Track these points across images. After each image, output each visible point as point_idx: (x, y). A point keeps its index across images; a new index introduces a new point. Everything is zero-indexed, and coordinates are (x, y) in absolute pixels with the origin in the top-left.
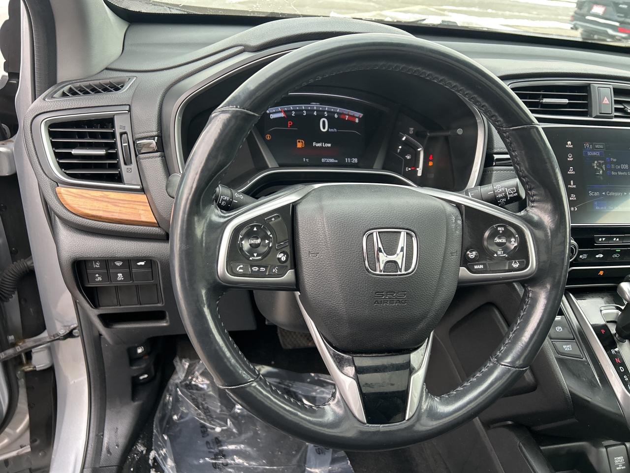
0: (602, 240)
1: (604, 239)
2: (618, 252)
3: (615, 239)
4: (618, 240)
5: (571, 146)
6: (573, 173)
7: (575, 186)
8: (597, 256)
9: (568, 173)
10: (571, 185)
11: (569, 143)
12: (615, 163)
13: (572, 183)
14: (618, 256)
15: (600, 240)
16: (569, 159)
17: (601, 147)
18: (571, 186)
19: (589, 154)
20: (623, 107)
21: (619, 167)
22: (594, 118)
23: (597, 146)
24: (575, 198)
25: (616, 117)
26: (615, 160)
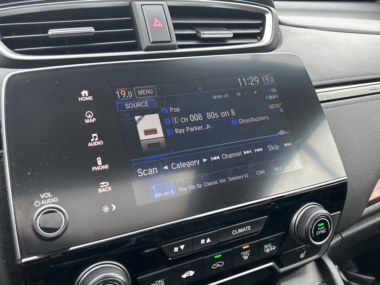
0: (180, 249)
1: (182, 247)
2: (218, 259)
3: (203, 241)
4: (209, 241)
5: (90, 98)
6: (99, 143)
7: (106, 167)
8: (184, 276)
9: (90, 145)
10: (97, 165)
11: (85, 92)
12: (179, 115)
13: (99, 162)
14: (221, 264)
15: (176, 249)
16: (87, 121)
17: (149, 92)
18: (98, 168)
19: (128, 106)
20: (194, 32)
21: (186, 120)
22: (145, 51)
23: (141, 93)
24: (110, 188)
25: (181, 47)
26: (178, 110)
